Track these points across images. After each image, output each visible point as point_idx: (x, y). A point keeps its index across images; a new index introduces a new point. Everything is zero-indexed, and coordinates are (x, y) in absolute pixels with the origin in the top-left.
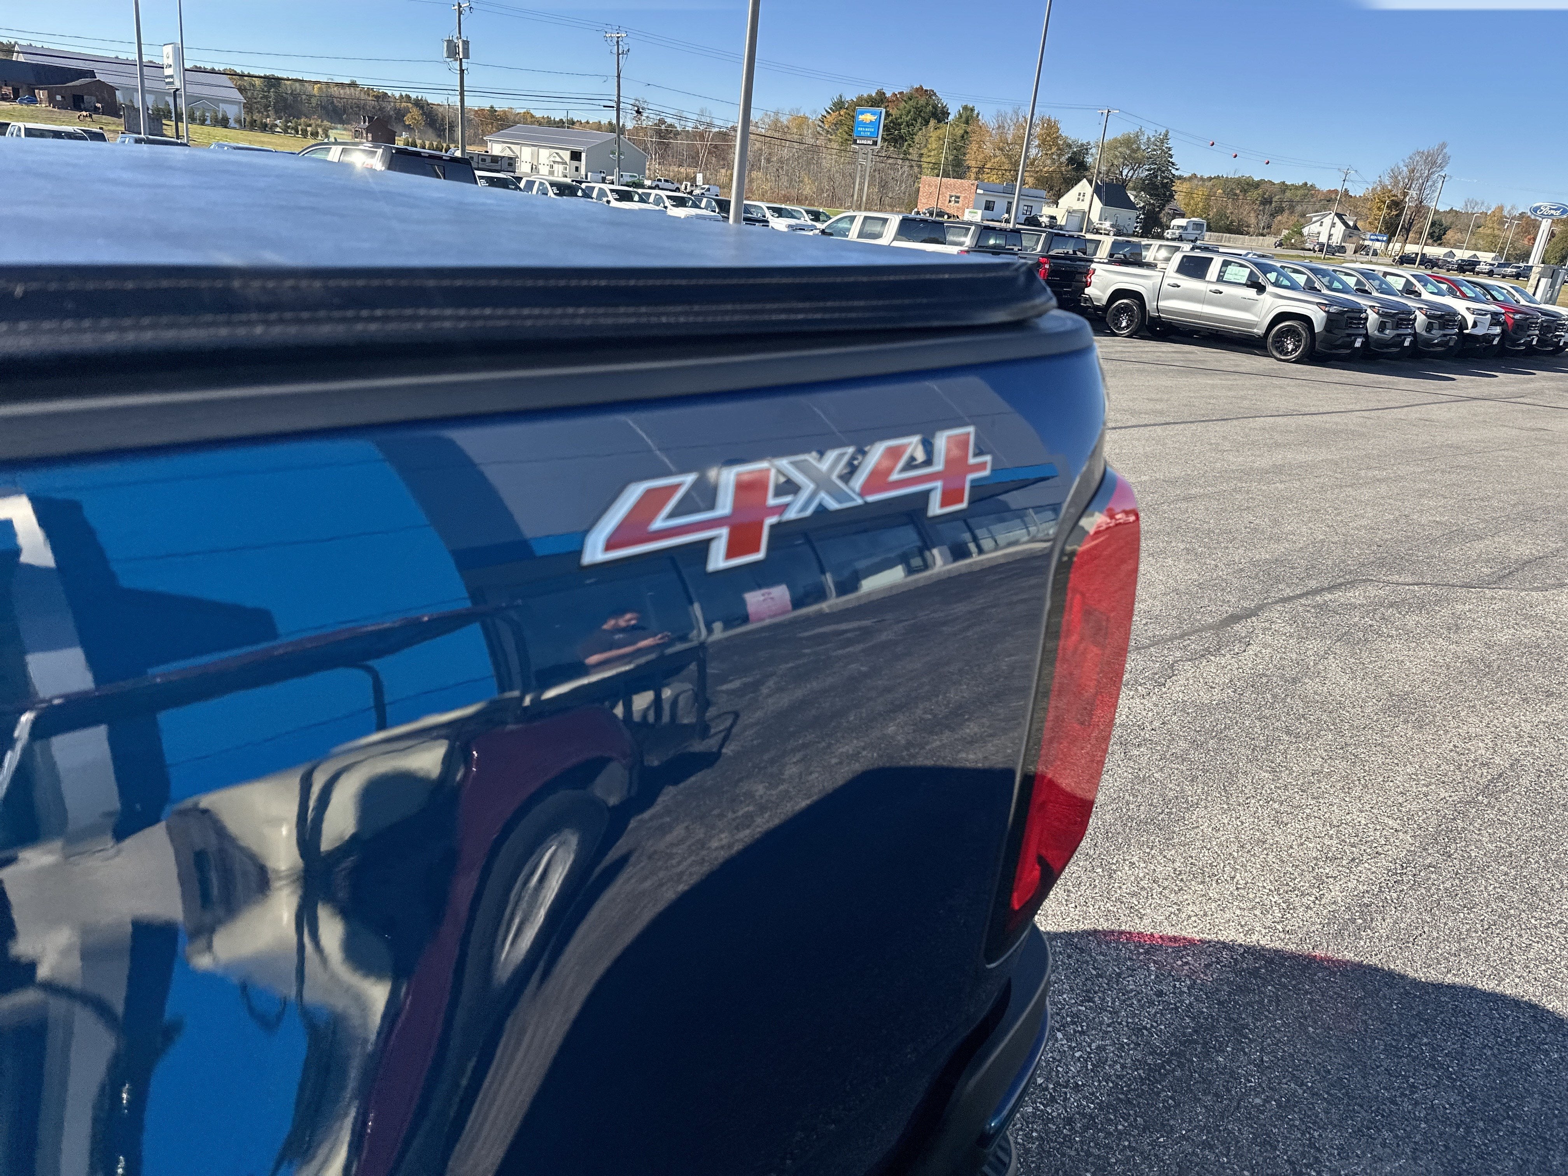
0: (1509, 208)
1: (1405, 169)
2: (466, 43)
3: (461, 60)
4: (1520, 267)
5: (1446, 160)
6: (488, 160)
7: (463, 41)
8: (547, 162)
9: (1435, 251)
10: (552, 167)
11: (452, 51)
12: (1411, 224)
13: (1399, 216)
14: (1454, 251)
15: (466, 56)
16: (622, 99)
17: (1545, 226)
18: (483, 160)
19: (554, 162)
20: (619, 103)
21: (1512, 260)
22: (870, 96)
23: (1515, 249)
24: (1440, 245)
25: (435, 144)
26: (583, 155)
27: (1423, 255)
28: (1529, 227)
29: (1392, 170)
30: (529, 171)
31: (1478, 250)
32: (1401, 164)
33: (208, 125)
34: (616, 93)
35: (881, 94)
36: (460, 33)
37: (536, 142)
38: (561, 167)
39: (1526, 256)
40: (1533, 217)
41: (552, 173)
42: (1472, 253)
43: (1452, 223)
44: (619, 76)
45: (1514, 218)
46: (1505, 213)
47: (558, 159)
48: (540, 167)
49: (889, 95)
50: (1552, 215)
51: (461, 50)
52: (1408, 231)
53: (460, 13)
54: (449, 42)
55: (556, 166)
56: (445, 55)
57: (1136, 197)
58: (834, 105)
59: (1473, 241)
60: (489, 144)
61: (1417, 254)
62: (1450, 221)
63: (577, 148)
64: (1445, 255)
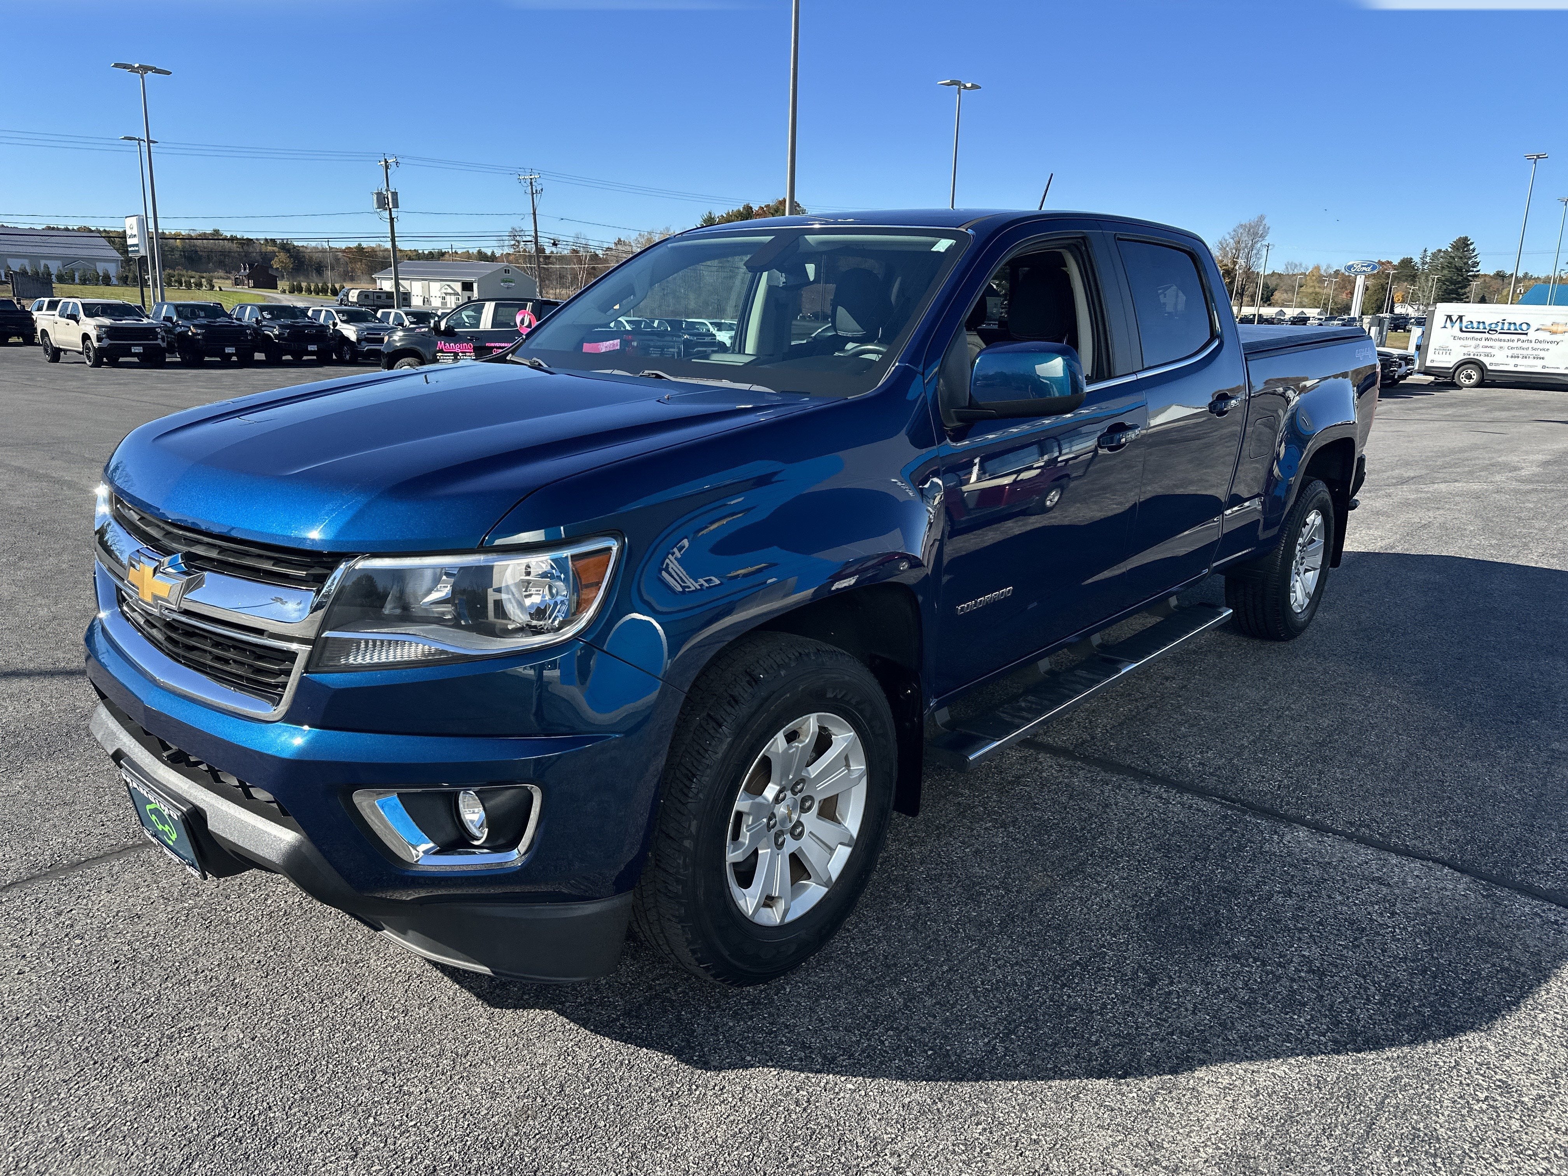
0: (1324, 267)
1: (1231, 241)
2: (395, 194)
3: (390, 209)
4: (1344, 320)
5: (1266, 231)
6: (384, 296)
7: (392, 193)
8: (439, 294)
9: (1268, 312)
10: (444, 298)
11: (382, 202)
12: (1243, 289)
13: (1232, 282)
14: (1284, 310)
15: (396, 206)
16: (539, 234)
17: (1360, 281)
18: (379, 297)
19: (446, 294)
20: (536, 237)
21: (1336, 315)
22: (739, 211)
23: (1336, 304)
24: (1269, 305)
25: (320, 285)
26: (475, 286)
27: (1260, 316)
28: (1346, 283)
29: (1220, 243)
30: (421, 304)
31: (1304, 307)
32: (1227, 237)
33: (77, 284)
34: (533, 228)
35: (748, 208)
36: (388, 185)
37: (426, 276)
38: (453, 298)
39: (1347, 309)
40: (1347, 274)
41: (444, 304)
42: (1300, 310)
43: (1277, 285)
44: (534, 214)
45: (1330, 276)
46: (1322, 272)
47: (450, 291)
48: (431, 299)
49: (755, 208)
50: (1364, 271)
51: (390, 200)
52: (1242, 295)
53: (387, 168)
54: (379, 194)
55: (448, 297)
56: (376, 206)
57: (997, 285)
58: (705, 221)
59: (1299, 300)
60: (378, 282)
61: (1254, 315)
62: (1275, 283)
63: (468, 279)
64: (1276, 314)
